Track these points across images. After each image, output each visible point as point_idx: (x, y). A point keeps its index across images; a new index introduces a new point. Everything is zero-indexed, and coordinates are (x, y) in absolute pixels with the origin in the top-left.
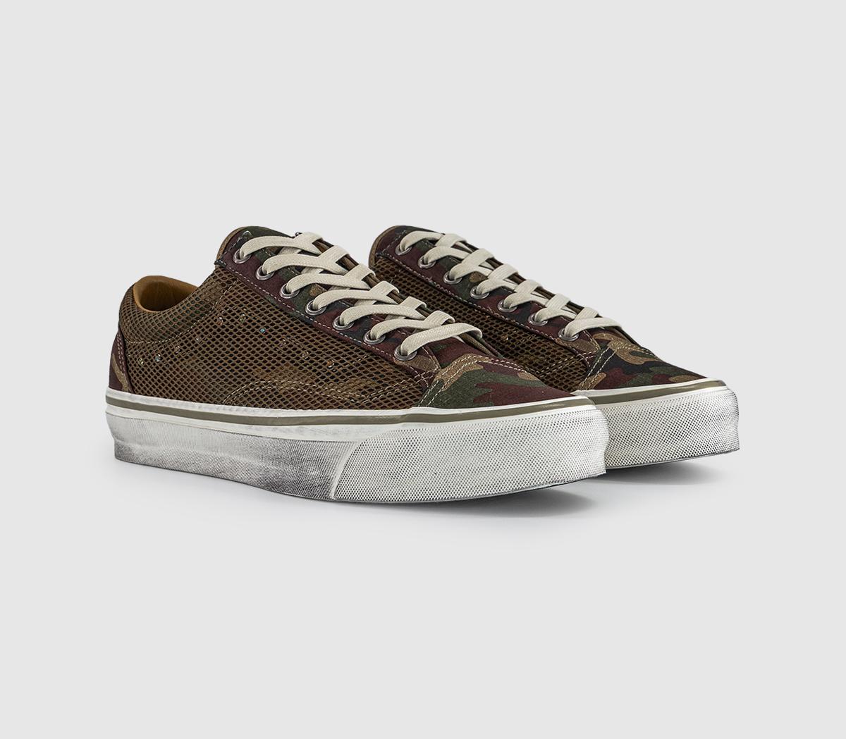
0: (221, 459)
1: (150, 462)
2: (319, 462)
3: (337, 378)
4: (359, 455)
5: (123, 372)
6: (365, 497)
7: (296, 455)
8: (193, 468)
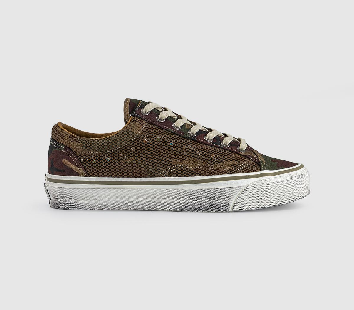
0: (148, 202)
1: (94, 208)
2: (224, 196)
3: (219, 162)
4: (246, 192)
5: (79, 167)
6: (247, 209)
7: (212, 195)
8: (126, 208)
